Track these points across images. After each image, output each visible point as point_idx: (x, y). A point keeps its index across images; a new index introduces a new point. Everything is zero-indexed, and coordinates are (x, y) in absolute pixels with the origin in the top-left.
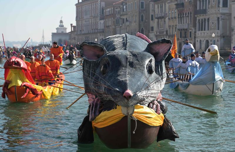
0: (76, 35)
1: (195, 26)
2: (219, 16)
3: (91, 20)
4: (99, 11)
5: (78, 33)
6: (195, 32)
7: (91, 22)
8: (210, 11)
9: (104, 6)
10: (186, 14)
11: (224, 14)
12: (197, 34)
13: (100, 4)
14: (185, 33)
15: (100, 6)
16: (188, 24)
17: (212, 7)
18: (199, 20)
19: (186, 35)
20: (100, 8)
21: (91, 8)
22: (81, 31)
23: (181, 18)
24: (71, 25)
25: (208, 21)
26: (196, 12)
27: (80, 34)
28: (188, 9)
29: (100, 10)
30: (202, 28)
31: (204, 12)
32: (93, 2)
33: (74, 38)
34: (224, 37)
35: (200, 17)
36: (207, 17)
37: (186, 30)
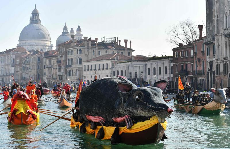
1: (66, 74)
2: (77, 69)
3: (5, 66)
4: (11, 61)
6: (66, 77)
7: (5, 68)
8: (73, 66)
9: (15, 58)
10: (62, 67)
11: (79, 68)
12: (67, 78)
13: (12, 56)
14: (62, 77)
15: (12, 57)
16: (63, 72)
17: (74, 64)
18: (68, 70)
19: (62, 78)
20: (12, 59)
21: (6, 59)
23: (59, 69)
25: (72, 71)
26: (67, 66)
28: (63, 64)
29: (12, 60)
30: (69, 75)
31: (70, 66)
32: (7, 55)
34: (79, 80)
35: (69, 69)
36: (72, 69)
37: (62, 76)
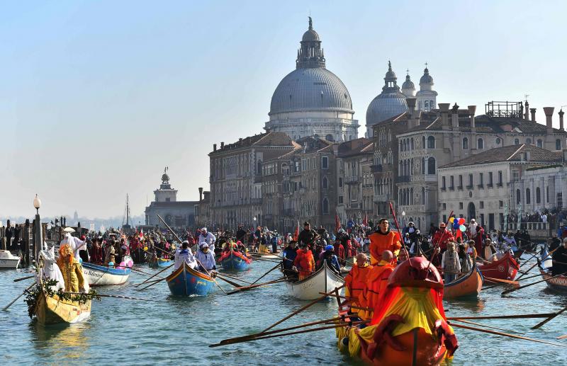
0: (212, 208)
1: (396, 198)
2: (424, 185)
3: (238, 182)
4: (254, 168)
5: (215, 205)
6: (397, 207)
7: (238, 186)
8: (414, 179)
9: (262, 160)
10: (385, 181)
11: (430, 183)
12: (399, 209)
13: (255, 156)
14: (385, 207)
15: (255, 159)
16: (388, 195)
17: (416, 173)
18: (401, 190)
19: (385, 211)
20: (255, 163)
21: (239, 162)
22: (219, 201)
23: (379, 186)
24: (201, 189)
25: (412, 192)
26: (398, 180)
27: (219, 208)
28: (387, 174)
29: (255, 166)
30: (404, 202)
31: (406, 179)
32: (244, 152)
33: (208, 215)
34: (431, 214)
35: (402, 187)
36: (410, 187)
37: (385, 204)
